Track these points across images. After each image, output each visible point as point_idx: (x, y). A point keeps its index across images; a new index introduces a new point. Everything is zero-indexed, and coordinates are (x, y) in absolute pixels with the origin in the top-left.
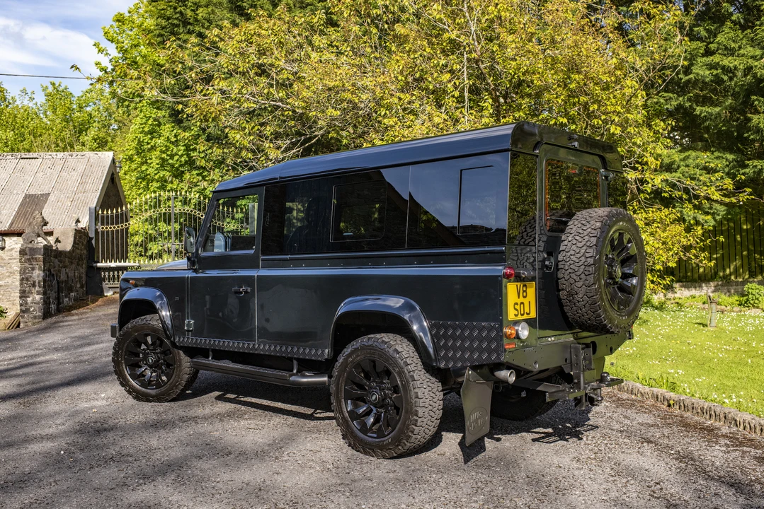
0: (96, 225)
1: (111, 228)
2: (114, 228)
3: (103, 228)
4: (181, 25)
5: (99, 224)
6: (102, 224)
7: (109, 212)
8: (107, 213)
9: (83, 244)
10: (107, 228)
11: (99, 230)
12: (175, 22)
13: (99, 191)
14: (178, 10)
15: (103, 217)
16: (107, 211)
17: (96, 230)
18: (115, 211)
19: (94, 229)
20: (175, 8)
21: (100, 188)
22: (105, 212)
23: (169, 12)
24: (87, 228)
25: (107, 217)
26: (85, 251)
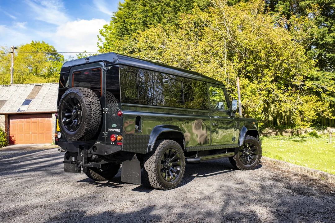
4: (126, 31)
12: (123, 30)
14: (124, 26)
20: (123, 25)
23: (121, 27)
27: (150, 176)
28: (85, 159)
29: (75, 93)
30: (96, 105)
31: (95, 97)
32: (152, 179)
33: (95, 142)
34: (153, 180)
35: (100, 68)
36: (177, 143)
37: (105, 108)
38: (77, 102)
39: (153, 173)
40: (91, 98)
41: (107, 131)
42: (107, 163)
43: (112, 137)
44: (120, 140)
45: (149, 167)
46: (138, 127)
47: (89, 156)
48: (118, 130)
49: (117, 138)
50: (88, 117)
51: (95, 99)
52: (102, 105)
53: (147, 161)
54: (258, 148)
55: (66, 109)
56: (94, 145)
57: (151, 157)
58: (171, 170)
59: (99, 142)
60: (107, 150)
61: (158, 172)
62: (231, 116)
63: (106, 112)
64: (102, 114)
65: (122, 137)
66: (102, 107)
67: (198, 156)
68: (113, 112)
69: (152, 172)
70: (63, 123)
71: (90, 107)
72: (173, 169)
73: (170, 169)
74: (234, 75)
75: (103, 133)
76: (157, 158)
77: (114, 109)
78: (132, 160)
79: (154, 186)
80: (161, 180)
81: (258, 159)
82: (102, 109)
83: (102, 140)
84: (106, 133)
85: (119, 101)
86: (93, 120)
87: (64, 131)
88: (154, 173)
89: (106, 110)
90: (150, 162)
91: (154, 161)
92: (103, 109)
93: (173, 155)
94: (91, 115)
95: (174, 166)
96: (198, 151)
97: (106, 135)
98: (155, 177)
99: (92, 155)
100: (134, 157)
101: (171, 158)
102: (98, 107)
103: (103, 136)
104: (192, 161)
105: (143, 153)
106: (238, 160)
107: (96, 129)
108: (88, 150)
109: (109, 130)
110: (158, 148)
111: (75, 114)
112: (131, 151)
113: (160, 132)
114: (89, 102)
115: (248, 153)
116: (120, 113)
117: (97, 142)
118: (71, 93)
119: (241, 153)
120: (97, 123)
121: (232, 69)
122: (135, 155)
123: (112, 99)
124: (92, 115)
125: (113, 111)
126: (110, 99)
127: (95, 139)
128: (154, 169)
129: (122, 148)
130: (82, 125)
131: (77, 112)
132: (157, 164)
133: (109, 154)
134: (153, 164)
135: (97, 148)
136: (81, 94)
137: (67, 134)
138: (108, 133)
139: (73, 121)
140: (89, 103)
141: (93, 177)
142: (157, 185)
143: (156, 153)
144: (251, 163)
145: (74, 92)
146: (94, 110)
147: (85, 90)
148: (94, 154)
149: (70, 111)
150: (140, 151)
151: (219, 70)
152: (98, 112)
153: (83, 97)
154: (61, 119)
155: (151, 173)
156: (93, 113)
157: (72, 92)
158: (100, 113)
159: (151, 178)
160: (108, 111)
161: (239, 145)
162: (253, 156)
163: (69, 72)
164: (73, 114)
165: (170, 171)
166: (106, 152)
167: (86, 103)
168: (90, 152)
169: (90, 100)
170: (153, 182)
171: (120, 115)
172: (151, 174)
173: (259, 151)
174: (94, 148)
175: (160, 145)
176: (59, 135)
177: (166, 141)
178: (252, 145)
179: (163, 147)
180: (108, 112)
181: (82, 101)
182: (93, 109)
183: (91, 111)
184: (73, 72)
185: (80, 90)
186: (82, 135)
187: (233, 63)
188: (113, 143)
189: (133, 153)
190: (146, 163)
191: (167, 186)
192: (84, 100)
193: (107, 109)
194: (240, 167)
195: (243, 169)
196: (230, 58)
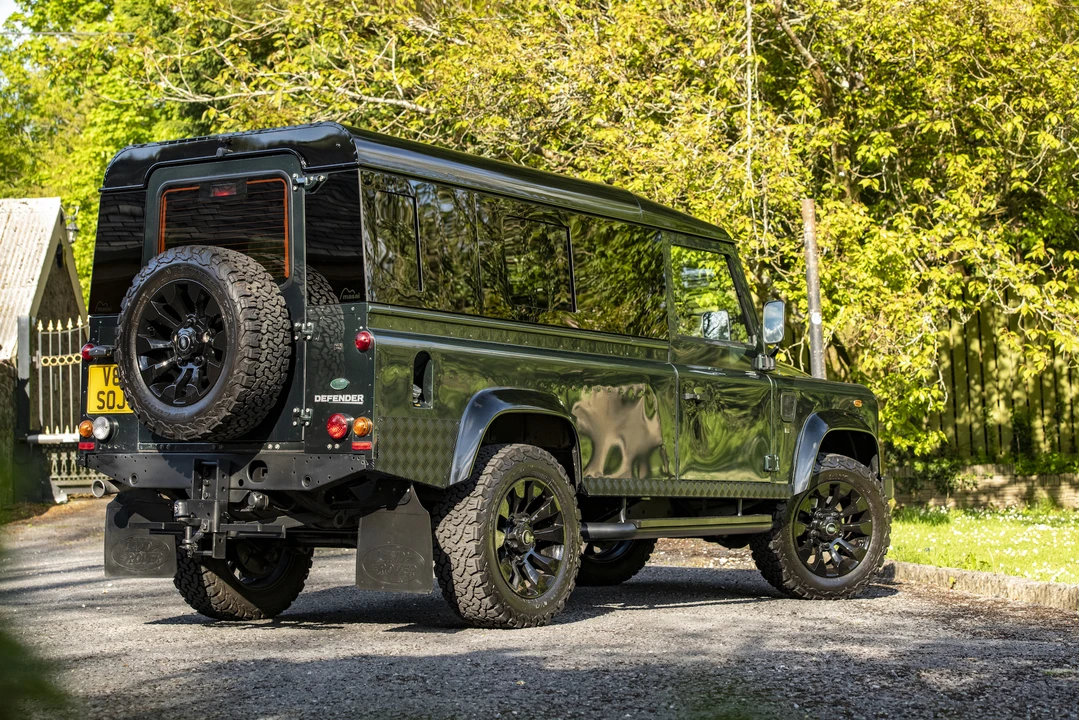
0: (32, 353)
1: (62, 360)
2: (70, 359)
3: (46, 361)
5: (39, 353)
6: (45, 352)
7: (59, 327)
8: (55, 330)
9: (7, 396)
10: (54, 361)
11: (39, 366)
13: (35, 283)
15: (45, 338)
16: (55, 326)
17: (33, 366)
18: (70, 325)
19: (27, 363)
21: (37, 278)
22: (50, 328)
24: (14, 361)
25: (55, 337)
26: (11, 410)
27: (460, 570)
28: (221, 510)
29: (197, 268)
30: (273, 309)
31: (268, 283)
32: (465, 584)
33: (261, 445)
34: (470, 587)
35: (283, 178)
36: (553, 459)
37: (302, 322)
38: (203, 297)
39: (469, 560)
40: (256, 284)
41: (310, 403)
42: (300, 524)
43: (333, 424)
44: (365, 435)
45: (457, 537)
46: (419, 391)
47: (235, 498)
48: (357, 399)
49: (350, 426)
50: (250, 353)
51: (268, 288)
52: (294, 311)
53: (448, 517)
54: (875, 507)
55: (153, 323)
56: (256, 458)
57: (464, 502)
58: (531, 556)
59: (277, 446)
60: (310, 473)
61: (487, 558)
62: (761, 366)
63: (309, 337)
64: (293, 344)
65: (370, 423)
66: (291, 318)
67: (627, 517)
68: (330, 337)
69: (466, 554)
70: (140, 376)
71: (255, 316)
72: (535, 555)
73: (527, 555)
74: (790, 185)
75: (295, 410)
76: (483, 504)
77: (333, 326)
78: (400, 509)
79: (470, 612)
80: (497, 588)
81: (872, 552)
82: (292, 325)
83: (290, 437)
84: (308, 410)
85: (358, 296)
86: (267, 364)
87: (146, 406)
88: (472, 561)
89: (307, 327)
90: (459, 520)
91: (473, 515)
92: (297, 325)
93: (539, 501)
94: (259, 346)
95: (541, 544)
96: (628, 498)
97: (306, 417)
98: (478, 575)
99: (248, 495)
100: (406, 497)
101: (530, 512)
102: (280, 319)
103: (295, 423)
104: (606, 533)
105: (438, 485)
106: (789, 556)
107: (271, 396)
108: (230, 475)
109: (320, 398)
110: (489, 469)
111: (192, 344)
112: (400, 473)
113: (495, 415)
114: (252, 298)
115: (832, 529)
116: (363, 338)
117: (270, 446)
118: (179, 265)
119: (802, 528)
120: (277, 375)
121: (784, 155)
122: (411, 490)
123: (322, 292)
124: (264, 346)
125: (331, 333)
126: (315, 288)
127: (261, 433)
128: (473, 544)
129: (370, 461)
130: (226, 380)
131: (199, 337)
132: (486, 527)
133: (320, 484)
134: (472, 527)
135: (270, 467)
136: (222, 273)
137: (157, 416)
138: (314, 413)
139: (181, 370)
140: (253, 304)
141: (214, 600)
142: (483, 607)
143: (479, 489)
144: (842, 569)
145: (189, 262)
146: (270, 328)
147: (231, 257)
148: (253, 490)
149: (166, 333)
150: (430, 477)
151: (717, 157)
152: (282, 335)
153: (228, 283)
154: (131, 361)
155: (463, 559)
156: (266, 337)
157: (179, 261)
158: (288, 341)
159: (461, 580)
160: (316, 333)
161: (793, 491)
162: (853, 542)
163: (146, 187)
164: (183, 342)
165: (526, 561)
166: (308, 479)
167: (240, 304)
168: (237, 485)
169: (254, 290)
170: (469, 596)
171: (365, 347)
172: (462, 565)
173: (877, 519)
174: (258, 467)
175: (495, 460)
176: (98, 426)
177: (515, 446)
178: (849, 495)
179: (505, 467)
180: (313, 336)
181: (224, 296)
182: (265, 326)
183: (259, 331)
184: (164, 189)
185: (214, 255)
186: (226, 417)
187: (788, 121)
188: (337, 446)
189: (405, 483)
190: (442, 523)
191: (516, 611)
192: (234, 292)
193: (309, 324)
194: (798, 583)
195: (810, 591)
196: (775, 96)
